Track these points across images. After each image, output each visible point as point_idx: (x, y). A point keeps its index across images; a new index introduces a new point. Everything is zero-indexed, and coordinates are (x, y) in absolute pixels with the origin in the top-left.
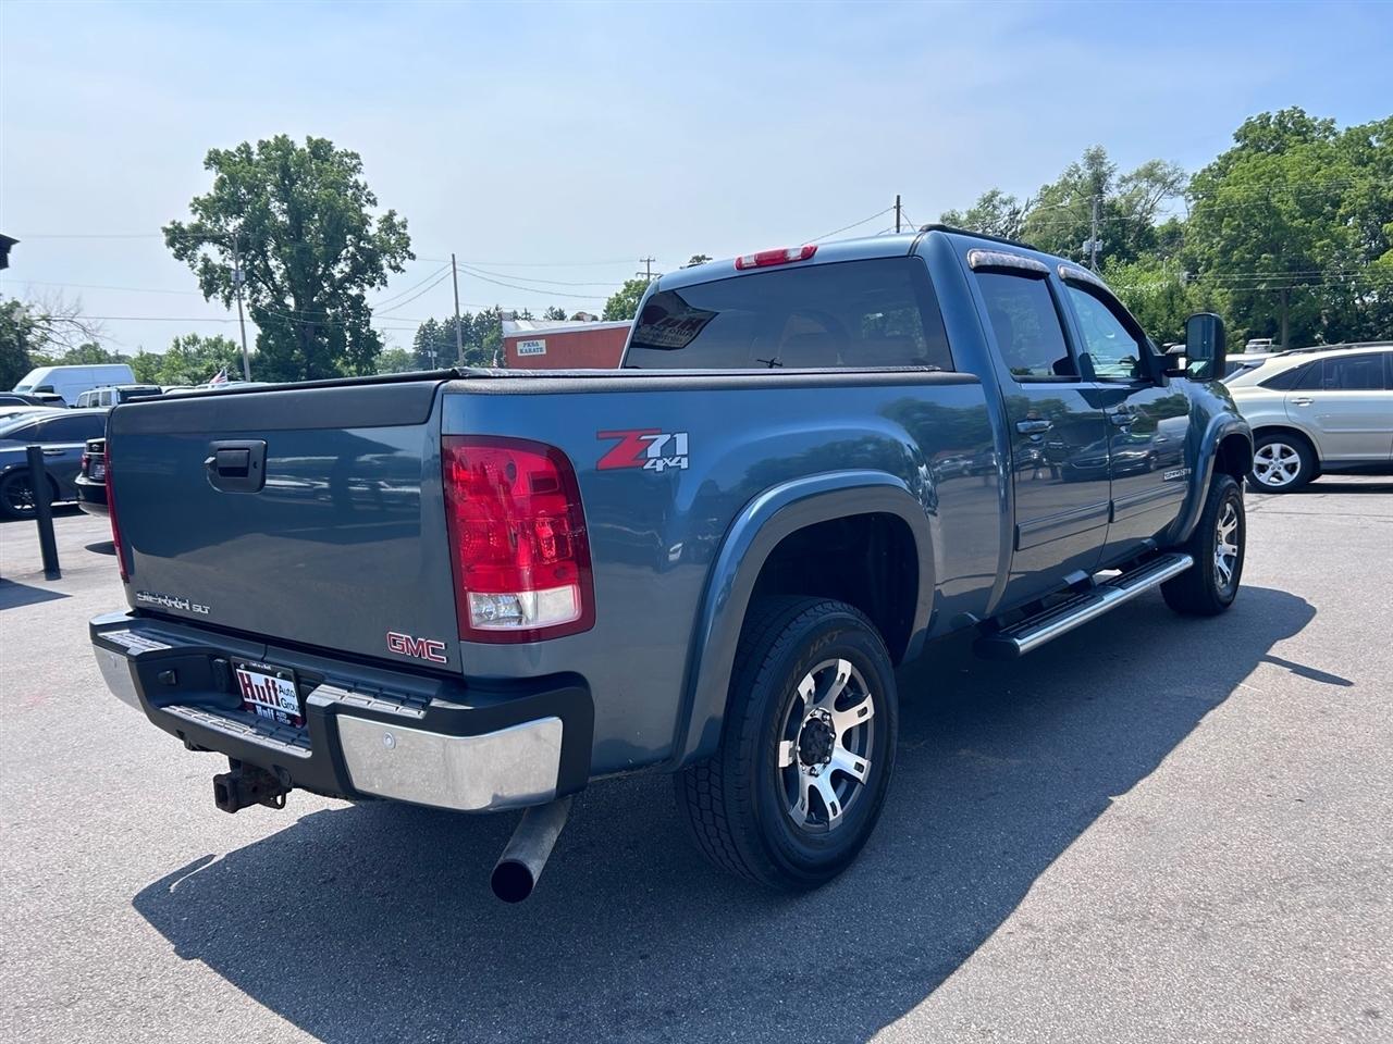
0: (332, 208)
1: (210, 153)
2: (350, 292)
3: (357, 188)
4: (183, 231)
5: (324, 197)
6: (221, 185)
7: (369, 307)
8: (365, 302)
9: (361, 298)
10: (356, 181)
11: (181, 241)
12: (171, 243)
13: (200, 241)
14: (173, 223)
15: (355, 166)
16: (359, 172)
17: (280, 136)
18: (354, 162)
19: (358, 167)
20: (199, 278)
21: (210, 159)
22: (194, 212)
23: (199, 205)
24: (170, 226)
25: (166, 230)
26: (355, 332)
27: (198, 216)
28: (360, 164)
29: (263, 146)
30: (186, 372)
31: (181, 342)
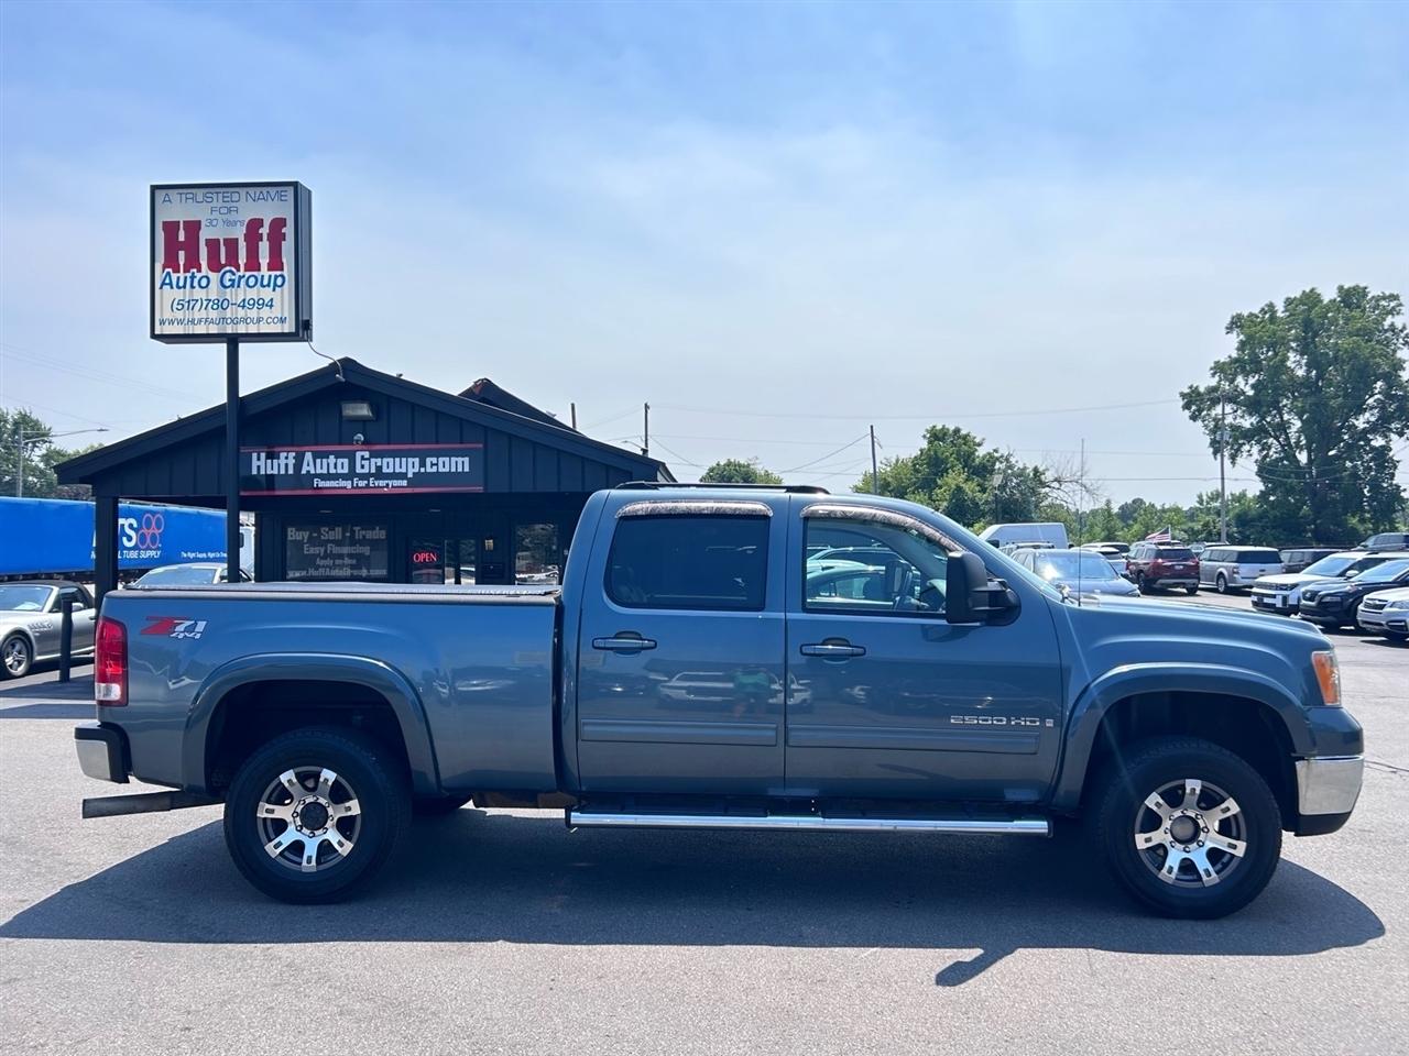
0: (1355, 356)
1: (1233, 318)
2: (1373, 443)
3: (1393, 331)
4: (1199, 394)
5: (1346, 346)
6: (1242, 346)
7: (1395, 458)
8: (1391, 454)
9: (1386, 448)
10: (1392, 324)
11: (1195, 402)
12: (1187, 407)
13: (1215, 402)
14: (1191, 387)
15: (1393, 308)
16: (1398, 314)
17: (1308, 291)
18: (1392, 304)
19: (1397, 309)
20: (1208, 437)
21: (1232, 323)
22: (1213, 375)
23: (1218, 368)
24: (1187, 391)
25: (1183, 395)
26: (1375, 486)
27: (1217, 378)
28: (1401, 305)
29: (1289, 302)
30: (1184, 527)
31: (1205, 498)
